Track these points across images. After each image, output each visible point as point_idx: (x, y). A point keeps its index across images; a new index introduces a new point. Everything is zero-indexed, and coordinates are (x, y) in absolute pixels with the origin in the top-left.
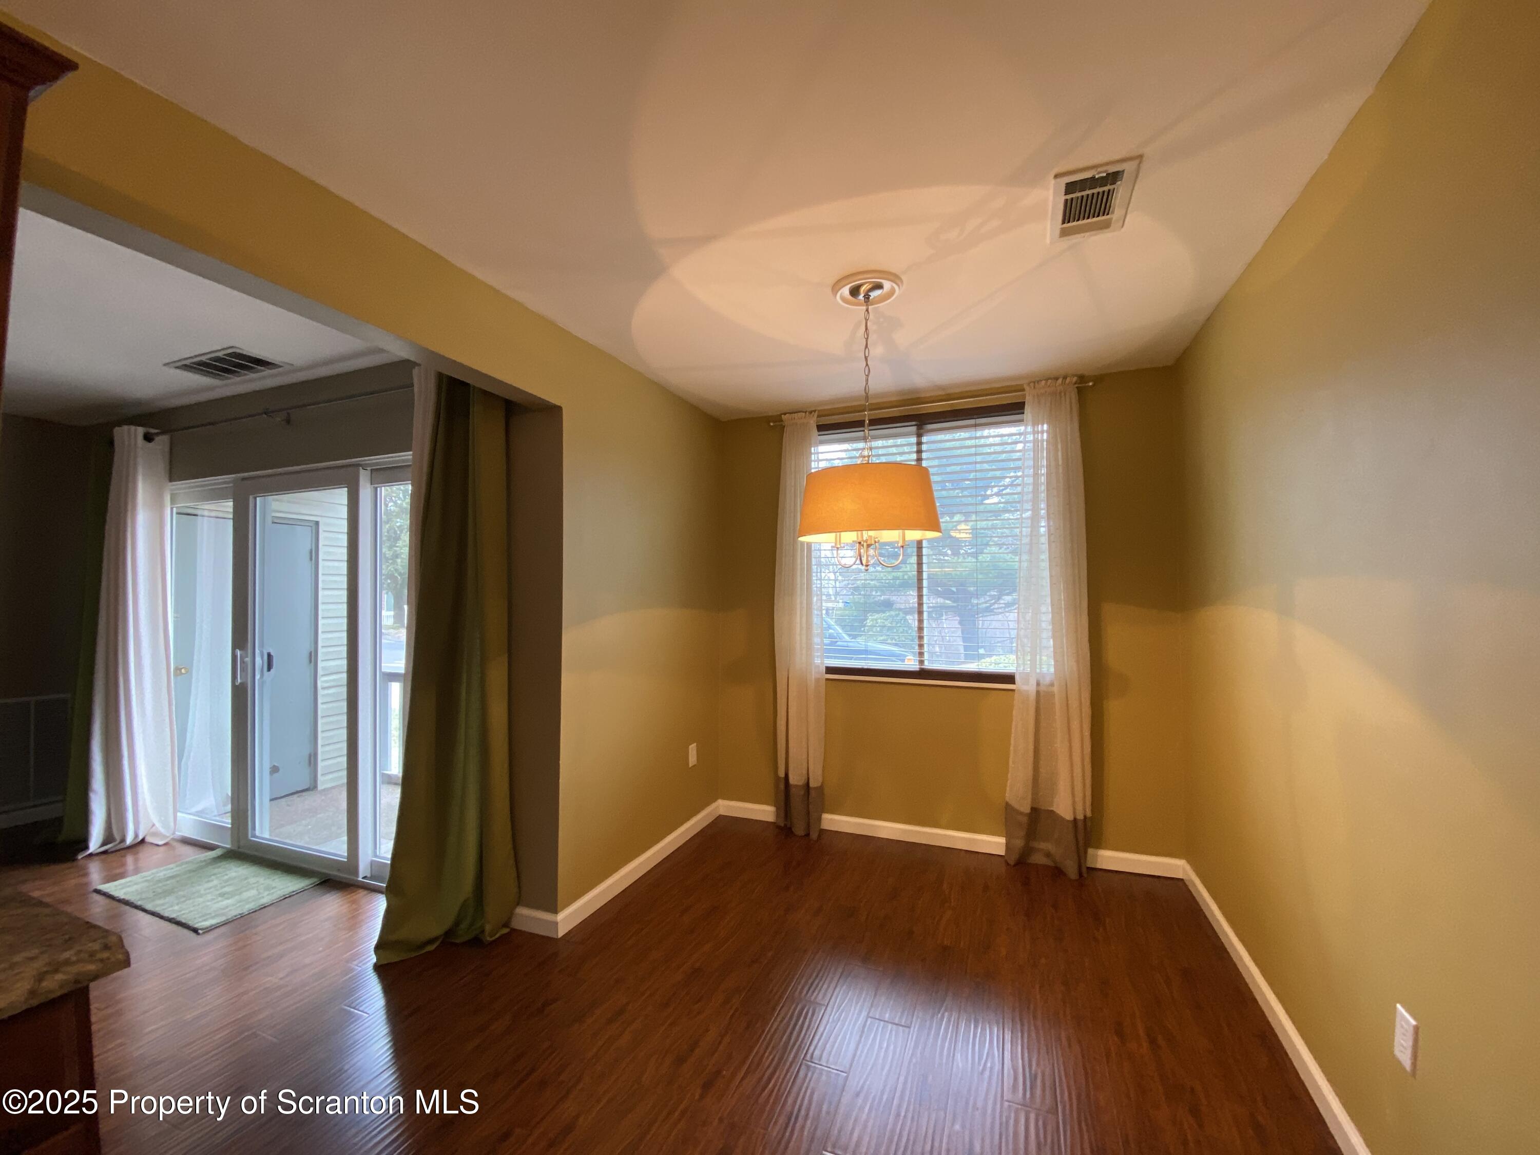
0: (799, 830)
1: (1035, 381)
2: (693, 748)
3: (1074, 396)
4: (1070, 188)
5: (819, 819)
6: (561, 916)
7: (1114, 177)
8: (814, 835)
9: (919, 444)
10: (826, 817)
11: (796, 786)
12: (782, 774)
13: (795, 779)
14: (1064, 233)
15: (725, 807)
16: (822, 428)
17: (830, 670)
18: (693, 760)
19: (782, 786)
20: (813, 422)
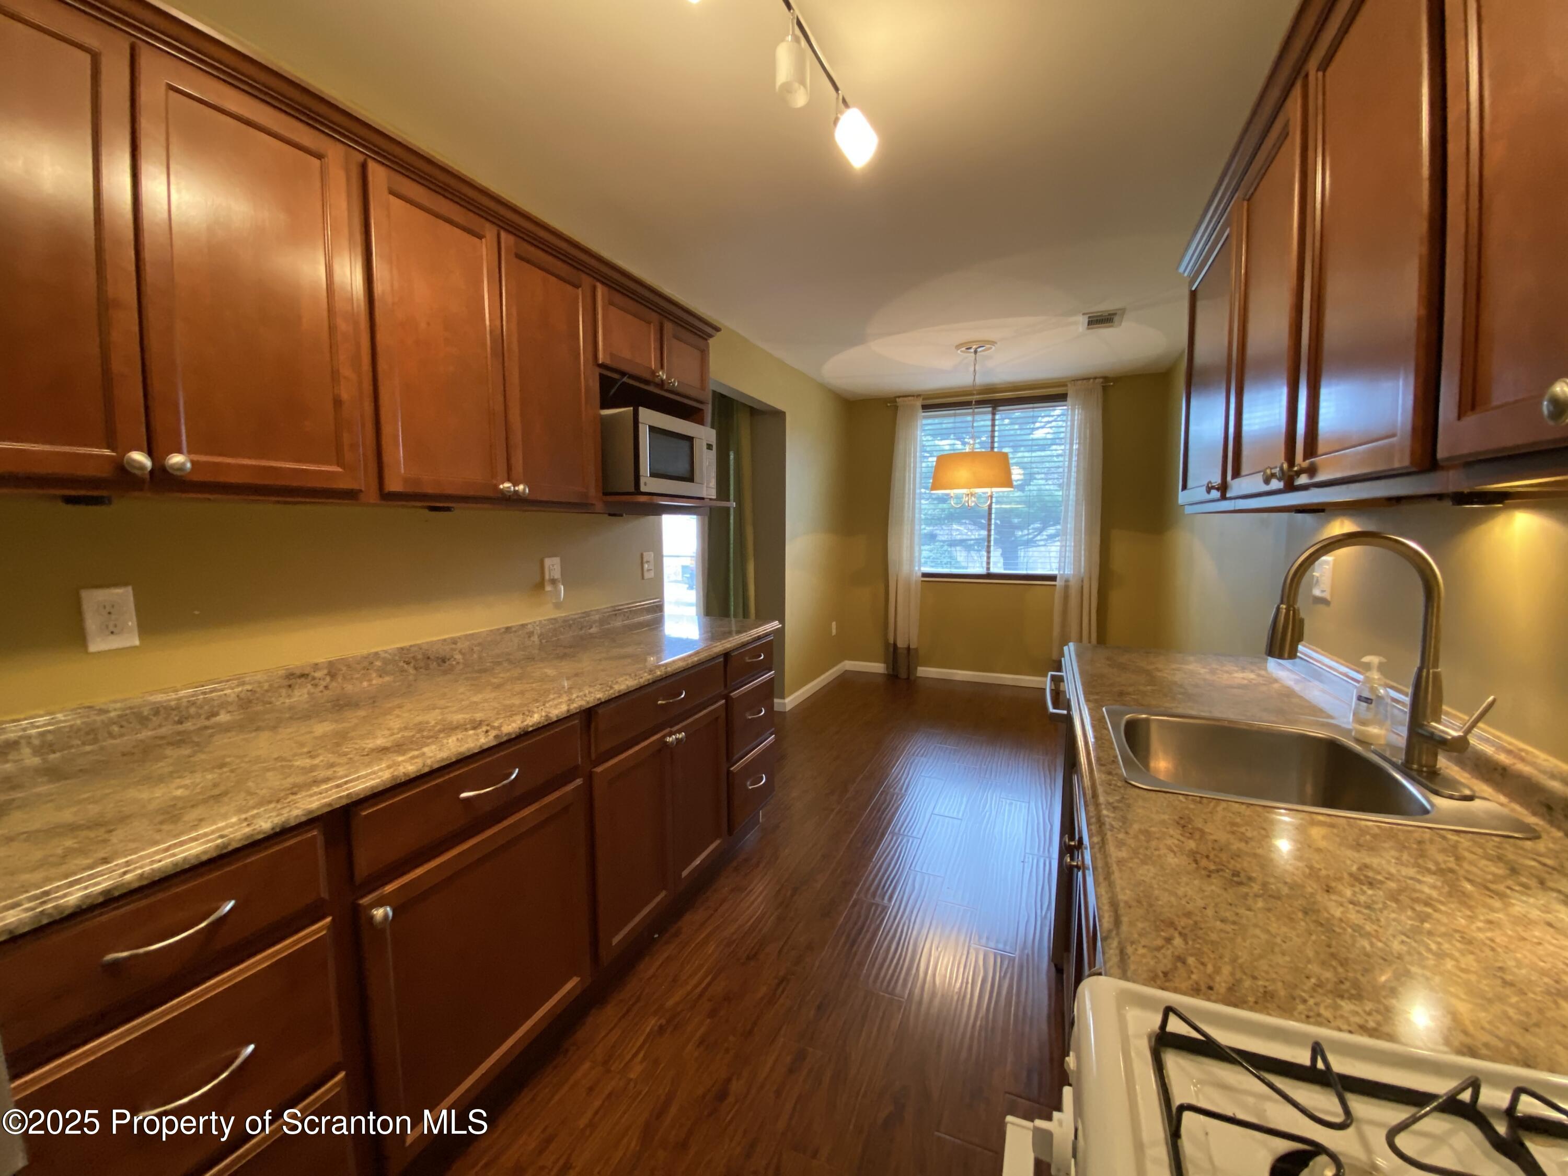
0: (903, 675)
1: (1075, 380)
2: (834, 624)
3: (1100, 389)
4: (1089, 317)
5: (916, 669)
6: (787, 700)
7: (1115, 314)
8: (912, 678)
9: (993, 420)
10: (919, 668)
11: (903, 648)
12: (891, 641)
13: (901, 644)
14: (1088, 329)
15: (849, 665)
16: (926, 407)
17: (925, 575)
18: (834, 632)
19: (891, 649)
20: (919, 403)
